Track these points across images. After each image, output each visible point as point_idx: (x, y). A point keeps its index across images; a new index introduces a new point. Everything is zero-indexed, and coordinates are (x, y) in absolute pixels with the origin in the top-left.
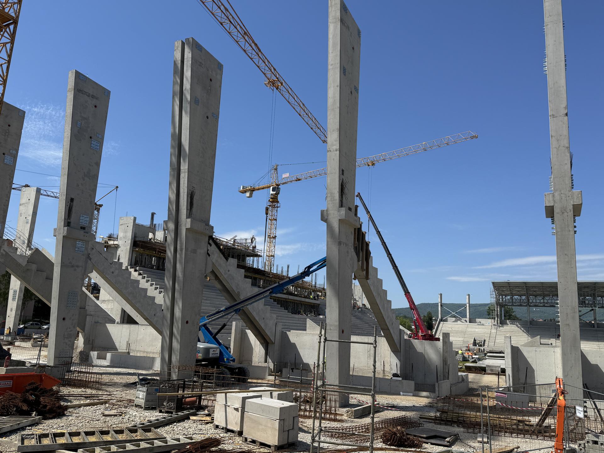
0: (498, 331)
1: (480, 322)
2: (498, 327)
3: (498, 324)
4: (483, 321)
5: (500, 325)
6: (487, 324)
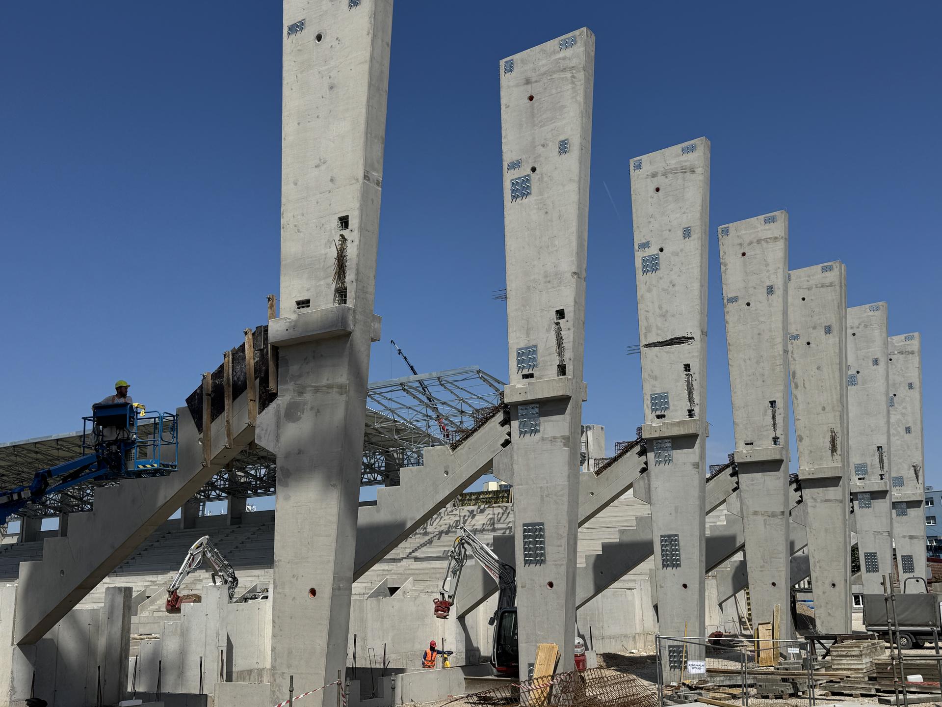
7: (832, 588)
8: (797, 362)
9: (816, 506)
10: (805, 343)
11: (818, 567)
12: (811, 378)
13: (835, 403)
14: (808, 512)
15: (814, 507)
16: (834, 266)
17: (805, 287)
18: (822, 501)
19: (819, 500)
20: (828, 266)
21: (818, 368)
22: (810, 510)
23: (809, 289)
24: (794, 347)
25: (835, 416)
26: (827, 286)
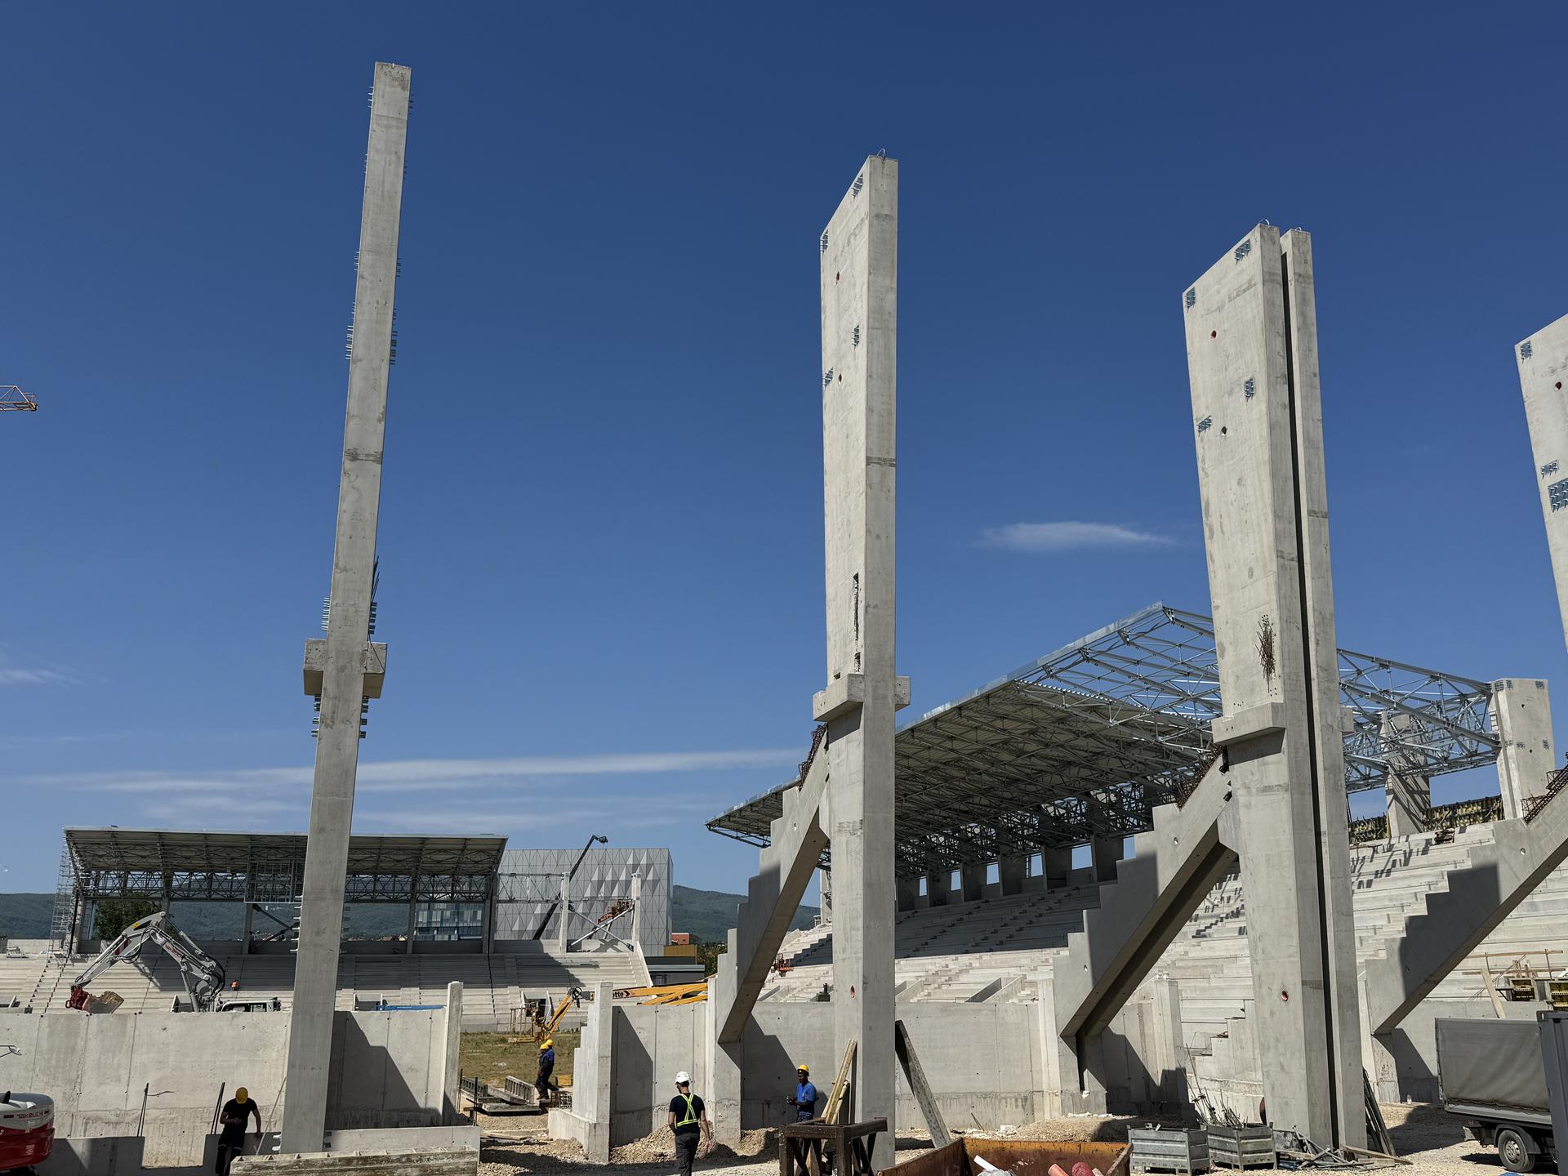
0: (66, 973)
1: (18, 950)
2: (69, 962)
3: (70, 952)
4: (26, 945)
5: (78, 956)
6: (37, 956)
7: (1283, 1003)
8: (1210, 478)
9: (1251, 804)
10: (1219, 431)
11: (1260, 951)
12: (1230, 507)
13: (1267, 554)
14: (1240, 819)
15: (1248, 806)
16: (1253, 242)
17: (1214, 309)
18: (1258, 790)
19: (1254, 790)
20: (1242, 246)
21: (1239, 482)
22: (1242, 811)
23: (1220, 309)
24: (1206, 447)
25: (1268, 583)
26: (1245, 291)
